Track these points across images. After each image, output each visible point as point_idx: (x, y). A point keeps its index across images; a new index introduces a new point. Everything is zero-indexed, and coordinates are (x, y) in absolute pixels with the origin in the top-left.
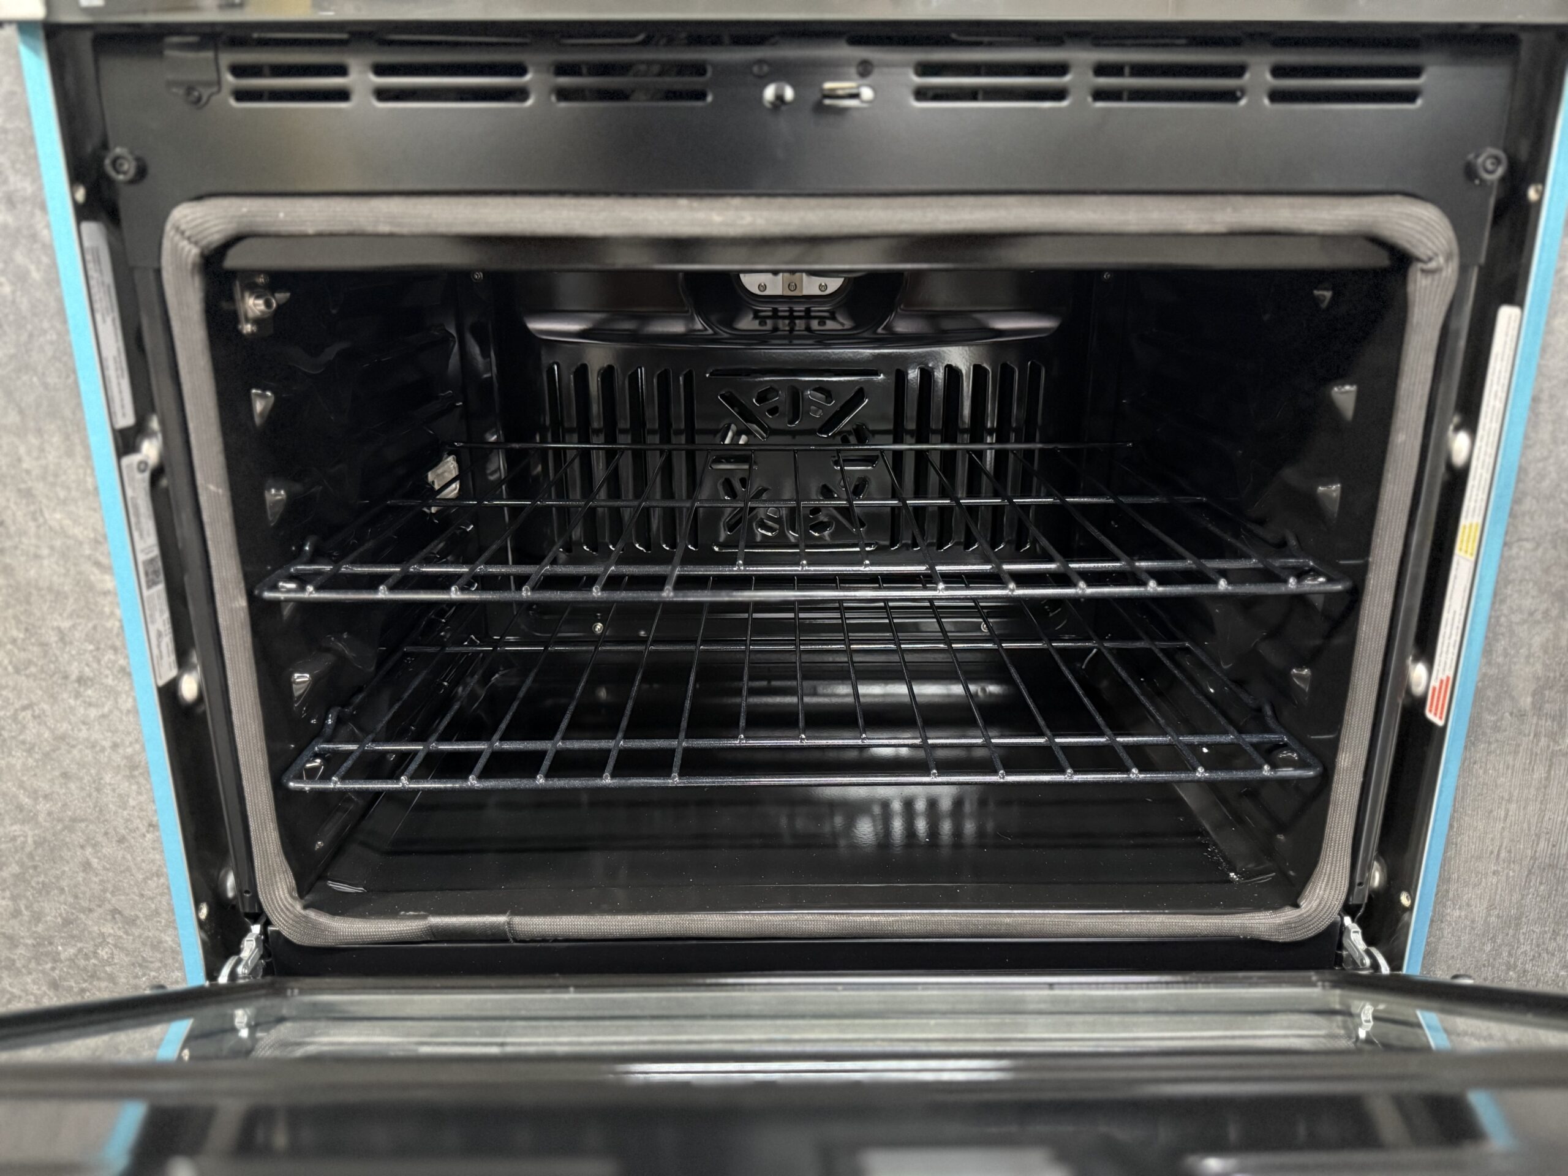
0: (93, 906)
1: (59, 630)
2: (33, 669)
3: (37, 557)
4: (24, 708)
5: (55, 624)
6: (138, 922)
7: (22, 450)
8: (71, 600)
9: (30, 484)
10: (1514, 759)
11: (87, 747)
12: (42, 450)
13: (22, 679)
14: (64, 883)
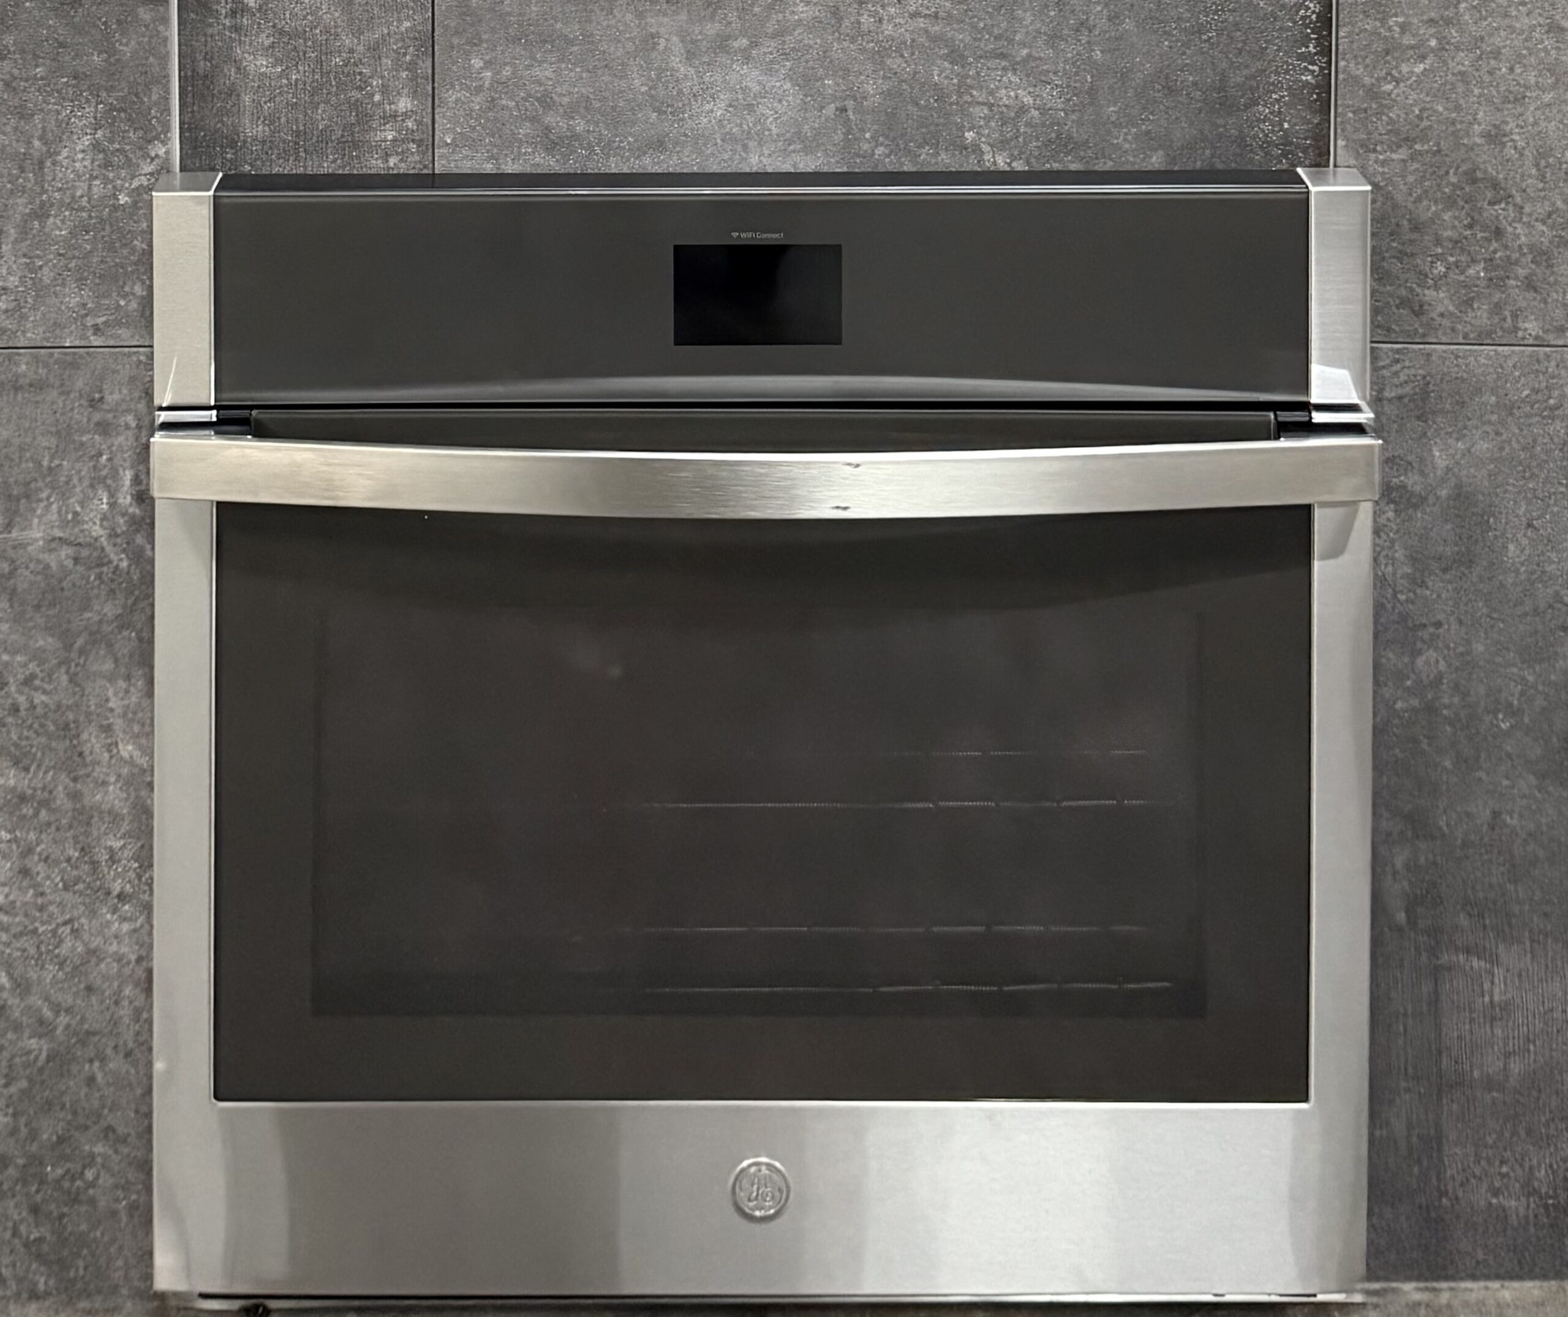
0: (89, 1123)
1: (111, 849)
2: (80, 886)
3: (104, 783)
4: (65, 923)
5: (109, 843)
6: (129, 1140)
7: (110, 693)
8: (127, 822)
9: (112, 720)
10: (1402, 973)
11: (114, 961)
12: (127, 692)
13: (68, 896)
14: (67, 1099)
